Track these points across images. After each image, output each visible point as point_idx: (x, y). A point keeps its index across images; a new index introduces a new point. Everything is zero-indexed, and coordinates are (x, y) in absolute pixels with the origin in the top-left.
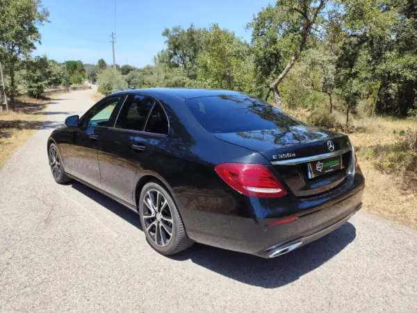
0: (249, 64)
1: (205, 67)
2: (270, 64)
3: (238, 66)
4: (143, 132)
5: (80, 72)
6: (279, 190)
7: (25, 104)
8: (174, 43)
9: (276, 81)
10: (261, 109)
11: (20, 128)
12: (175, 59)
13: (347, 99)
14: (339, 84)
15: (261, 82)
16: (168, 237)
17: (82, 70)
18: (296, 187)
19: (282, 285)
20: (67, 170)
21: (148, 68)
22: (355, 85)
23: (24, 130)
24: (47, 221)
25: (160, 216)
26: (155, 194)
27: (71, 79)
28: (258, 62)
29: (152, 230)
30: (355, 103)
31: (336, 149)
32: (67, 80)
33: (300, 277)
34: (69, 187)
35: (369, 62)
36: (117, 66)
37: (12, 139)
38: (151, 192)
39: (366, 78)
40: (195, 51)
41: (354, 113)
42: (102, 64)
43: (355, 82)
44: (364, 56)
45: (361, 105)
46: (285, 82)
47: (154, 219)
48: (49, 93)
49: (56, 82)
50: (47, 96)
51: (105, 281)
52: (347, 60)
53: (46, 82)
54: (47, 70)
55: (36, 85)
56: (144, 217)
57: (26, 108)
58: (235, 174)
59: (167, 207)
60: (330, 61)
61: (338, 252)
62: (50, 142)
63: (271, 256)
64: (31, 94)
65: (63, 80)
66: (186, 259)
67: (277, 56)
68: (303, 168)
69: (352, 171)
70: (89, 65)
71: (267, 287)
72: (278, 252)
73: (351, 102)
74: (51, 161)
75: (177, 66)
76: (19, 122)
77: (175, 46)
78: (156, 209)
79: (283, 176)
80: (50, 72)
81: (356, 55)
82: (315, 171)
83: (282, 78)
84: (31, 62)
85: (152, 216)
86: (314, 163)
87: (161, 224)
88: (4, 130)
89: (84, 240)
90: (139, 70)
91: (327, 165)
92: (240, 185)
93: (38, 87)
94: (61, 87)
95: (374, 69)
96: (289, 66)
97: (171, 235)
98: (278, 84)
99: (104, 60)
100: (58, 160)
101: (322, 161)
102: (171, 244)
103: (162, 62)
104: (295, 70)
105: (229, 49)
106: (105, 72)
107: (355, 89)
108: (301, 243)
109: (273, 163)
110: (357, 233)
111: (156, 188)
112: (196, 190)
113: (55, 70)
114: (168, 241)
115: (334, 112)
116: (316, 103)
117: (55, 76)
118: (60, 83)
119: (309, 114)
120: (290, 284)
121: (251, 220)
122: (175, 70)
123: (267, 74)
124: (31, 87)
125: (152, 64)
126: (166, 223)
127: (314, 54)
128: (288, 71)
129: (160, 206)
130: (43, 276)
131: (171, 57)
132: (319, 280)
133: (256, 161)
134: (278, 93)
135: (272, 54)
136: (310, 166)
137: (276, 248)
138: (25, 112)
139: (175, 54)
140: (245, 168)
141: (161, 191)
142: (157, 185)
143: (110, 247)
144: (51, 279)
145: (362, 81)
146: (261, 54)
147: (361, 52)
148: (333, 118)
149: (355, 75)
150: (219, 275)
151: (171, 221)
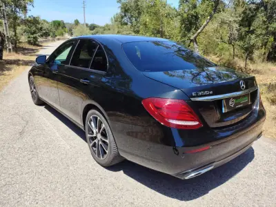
0: (176, 23)
1: (145, 24)
2: (191, 23)
3: (168, 23)
4: (89, 69)
5: (63, 28)
6: (197, 123)
7: (24, 49)
8: (125, 8)
9: (196, 35)
10: (184, 53)
11: (18, 65)
12: (125, 19)
13: (246, 49)
14: (241, 38)
15: (184, 36)
16: (105, 153)
17: (64, 27)
18: (212, 120)
19: (195, 198)
20: (40, 96)
21: (107, 25)
22: (253, 39)
23: (21, 67)
24: (21, 133)
25: (99, 136)
26: (96, 118)
27: (56, 34)
28: (183, 21)
29: (94, 145)
30: (252, 52)
31: (246, 88)
32: (54, 34)
33: (210, 192)
34: (42, 108)
35: (264, 22)
36: (87, 25)
37: (12, 72)
38: (93, 117)
39: (261, 34)
40: (139, 14)
41: (251, 59)
42: (77, 22)
43: (253, 36)
44: (261, 17)
45: (256, 53)
46: (202, 36)
47: (96, 138)
48: (41, 42)
49: (46, 35)
50: (40, 44)
51: (53, 187)
52: (247, 21)
53: (39, 34)
54: (40, 26)
55: (32, 36)
56: (89, 135)
57: (26, 52)
58: (158, 108)
59: (104, 130)
60: (235, 21)
61: (240, 170)
63: (186, 178)
64: (29, 42)
65: (51, 34)
66: (119, 170)
67: (196, 17)
68: (218, 103)
69: (257, 106)
70: (68, 23)
71: (182, 200)
72: (193, 175)
73: (249, 51)
74: (31, 89)
75: (126, 24)
76: (19, 60)
77: (126, 10)
78: (97, 130)
79: (200, 110)
80: (41, 28)
81: (253, 17)
82: (228, 106)
83: (200, 32)
84: (28, 20)
85: (94, 135)
86: (228, 100)
87: (100, 143)
88: (8, 66)
89: (45, 150)
90: (101, 28)
91: (238, 101)
92: (163, 118)
93: (34, 38)
94: (50, 38)
95: (268, 27)
96: (205, 23)
97: (107, 152)
98: (197, 36)
101: (234, 98)
102: (106, 160)
103: (116, 21)
104: (209, 27)
105: (162, 12)
106: (78, 27)
107: (252, 42)
108: (212, 167)
109: (192, 99)
110: (255, 154)
111: (95, 114)
112: (131, 118)
113: (45, 26)
114: (105, 156)
115: (236, 58)
116: (223, 52)
117: (45, 30)
118: (49, 35)
119: (218, 59)
120: (201, 198)
121: (171, 148)
122: (125, 26)
123: (189, 30)
124: (29, 37)
125: (109, 23)
126: (104, 142)
127: (223, 16)
128: (204, 27)
129: (100, 129)
130: (7, 180)
131: (122, 18)
132: (225, 195)
133: (177, 97)
134: (197, 43)
135: (192, 16)
136: (224, 102)
137: (193, 171)
138: (24, 54)
139: (125, 15)
140: (168, 102)
141: (100, 117)
142: (97, 112)
143: (63, 156)
144: (13, 182)
145: (258, 36)
146: (185, 15)
147: (259, 15)
148: (235, 63)
149: (252, 32)
150: (143, 186)
151: (107, 141)
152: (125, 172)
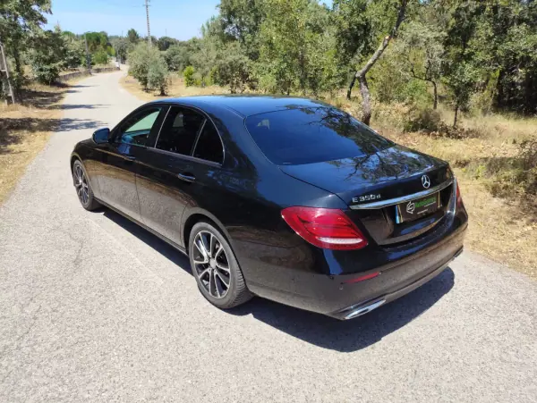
0: (329, 38)
1: (270, 43)
2: (356, 39)
3: (314, 43)
4: (192, 158)
5: (105, 47)
6: (359, 241)
7: (36, 94)
8: (228, 8)
9: (364, 68)
11: (32, 130)
12: (229, 30)
13: (457, 92)
14: (447, 70)
16: (225, 288)
17: (107, 45)
19: (361, 347)
20: (97, 195)
21: (194, 41)
22: (468, 72)
23: (38, 133)
24: (77, 262)
25: (214, 263)
26: (208, 236)
27: (94, 58)
28: (342, 35)
29: (206, 277)
30: (466, 98)
32: (89, 60)
33: (382, 338)
34: (101, 215)
35: (489, 39)
36: (153, 39)
37: (24, 145)
38: (203, 234)
39: (484, 62)
40: (257, 18)
41: (465, 110)
42: (133, 36)
43: (469, 67)
44: (484, 29)
45: (474, 98)
46: (378, 65)
47: (207, 265)
48: (65, 77)
49: (75, 63)
50: (63, 82)
51: (150, 342)
52: (459, 35)
53: (61, 63)
54: (62, 48)
55: (48, 67)
56: (195, 262)
57: (38, 99)
58: (305, 221)
59: (222, 253)
60: (437, 39)
61: (430, 306)
62: (74, 159)
63: (347, 318)
64: (42, 80)
65: (83, 60)
66: (247, 313)
67: (366, 28)
69: (452, 210)
70: (117, 37)
71: (342, 350)
72: (356, 313)
73: (461, 95)
74: (76, 182)
75: (233, 39)
76: (30, 120)
77: (230, 13)
78: (210, 254)
80: (65, 50)
81: (472, 27)
82: (405, 214)
83: (371, 65)
84: (41, 39)
85: (206, 261)
86: (404, 205)
87: (216, 273)
88: (12, 133)
89: (123, 289)
90: (182, 44)
91: (421, 204)
92: (312, 235)
93: (51, 70)
94: (81, 68)
95: (496, 48)
96: (381, 48)
97: (228, 286)
98: (366, 71)
99: (136, 30)
100: (85, 181)
101: (414, 201)
102: (228, 297)
103: (212, 34)
104: (390, 49)
105: (303, 19)
106: (139, 47)
107: (468, 76)
108: (384, 301)
109: (354, 207)
110: (455, 280)
111: (209, 230)
113: (74, 46)
114: (225, 293)
115: (440, 106)
116: (417, 94)
117: (72, 54)
118: (79, 63)
119: (406, 109)
120: (369, 347)
121: (325, 276)
122: (230, 45)
124: (41, 70)
125: (199, 36)
126: (222, 271)
127: (413, 28)
128: (379, 55)
129: (215, 250)
130: (77, 335)
131: (224, 26)
132: (405, 342)
133: (331, 205)
134: (366, 84)
135: (359, 26)
136: (398, 209)
137: (356, 308)
138: (37, 105)
139: (230, 22)
140: (319, 213)
141: (215, 234)
142: (210, 226)
143: (154, 297)
144: (87, 339)
145: (477, 66)
146: (345, 25)
147: (480, 25)
148: (437, 116)
149: (468, 58)
150: (285, 334)
151: (229, 270)
152: (255, 316)
